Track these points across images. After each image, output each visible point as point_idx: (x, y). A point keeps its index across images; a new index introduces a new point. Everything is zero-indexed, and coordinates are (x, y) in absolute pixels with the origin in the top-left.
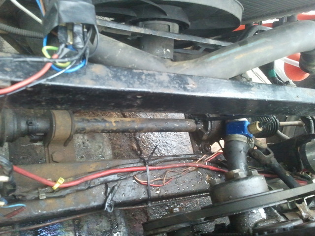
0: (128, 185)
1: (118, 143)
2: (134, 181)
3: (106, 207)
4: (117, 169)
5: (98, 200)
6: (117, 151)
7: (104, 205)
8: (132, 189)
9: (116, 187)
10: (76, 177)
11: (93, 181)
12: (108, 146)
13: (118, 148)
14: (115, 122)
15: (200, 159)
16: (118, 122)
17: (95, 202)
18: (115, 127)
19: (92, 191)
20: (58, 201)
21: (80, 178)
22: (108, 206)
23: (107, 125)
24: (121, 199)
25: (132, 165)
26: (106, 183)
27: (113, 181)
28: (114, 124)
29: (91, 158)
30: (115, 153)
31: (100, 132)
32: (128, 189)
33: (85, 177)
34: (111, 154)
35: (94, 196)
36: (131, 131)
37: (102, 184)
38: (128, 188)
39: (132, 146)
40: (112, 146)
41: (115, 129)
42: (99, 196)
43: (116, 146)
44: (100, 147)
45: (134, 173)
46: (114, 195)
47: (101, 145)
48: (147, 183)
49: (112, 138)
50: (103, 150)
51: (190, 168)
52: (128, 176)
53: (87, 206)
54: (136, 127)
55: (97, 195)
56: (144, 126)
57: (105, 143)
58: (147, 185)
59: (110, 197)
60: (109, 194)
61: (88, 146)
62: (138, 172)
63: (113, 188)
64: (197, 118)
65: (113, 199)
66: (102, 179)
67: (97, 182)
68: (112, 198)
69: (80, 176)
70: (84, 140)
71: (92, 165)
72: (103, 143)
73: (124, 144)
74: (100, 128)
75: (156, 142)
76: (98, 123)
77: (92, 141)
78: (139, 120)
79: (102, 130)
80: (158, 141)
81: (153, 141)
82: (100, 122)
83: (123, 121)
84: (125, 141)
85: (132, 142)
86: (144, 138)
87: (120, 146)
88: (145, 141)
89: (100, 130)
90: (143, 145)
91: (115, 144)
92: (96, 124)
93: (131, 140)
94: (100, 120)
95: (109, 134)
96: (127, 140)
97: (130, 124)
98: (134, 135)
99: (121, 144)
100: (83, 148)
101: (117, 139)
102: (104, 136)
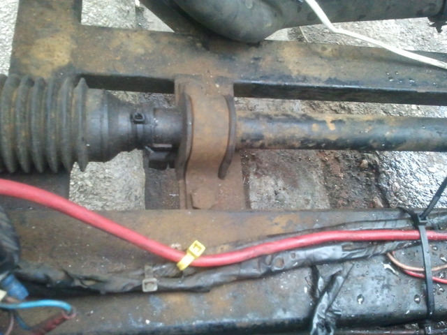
0: (373, 274)
1: (344, 194)
2: (388, 266)
3: (315, 326)
4: (340, 231)
5: (293, 308)
7: (307, 322)
8: (384, 287)
9: (340, 279)
10: (237, 245)
11: (280, 256)
14: (333, 122)
16: (341, 121)
17: (285, 310)
19: (278, 283)
20: (193, 299)
21: (246, 246)
22: (318, 325)
23: (315, 128)
24: (354, 310)
25: (380, 225)
26: (313, 266)
27: (331, 262)
28: (332, 127)
32: (371, 285)
33: (260, 245)
35: (284, 296)
36: (375, 145)
37: (302, 265)
38: (371, 282)
41: (333, 138)
42: (295, 297)
44: (307, 201)
45: (388, 246)
46: (335, 297)
47: (310, 198)
48: (424, 272)
49: (331, 186)
52: (371, 252)
53: (266, 319)
55: (291, 294)
57: (317, 194)
58: (424, 280)
59: (324, 302)
60: (322, 294)
61: (285, 198)
62: (397, 243)
63: (333, 279)
65: (334, 308)
66: (302, 254)
67: (289, 260)
68: (330, 306)
69: (247, 243)
70: (277, 189)
71: (277, 219)
72: (312, 195)
73: (355, 198)
74: (296, 135)
75: (424, 196)
76: (293, 124)
77: (293, 191)
78: (393, 120)
79: (303, 140)
80: (429, 193)
81: (417, 192)
82: (298, 121)
83: (352, 119)
84: (357, 192)
85: (373, 193)
86: (399, 187)
87: (348, 201)
88: (401, 193)
89: (298, 140)
90: (395, 200)
91: (337, 198)
92: (287, 125)
93: (370, 190)
94: (298, 117)
95: (325, 178)
96: (362, 190)
97: (371, 128)
98: (377, 180)
99: (350, 197)
100: (275, 203)
101: (342, 188)
102: (315, 181)
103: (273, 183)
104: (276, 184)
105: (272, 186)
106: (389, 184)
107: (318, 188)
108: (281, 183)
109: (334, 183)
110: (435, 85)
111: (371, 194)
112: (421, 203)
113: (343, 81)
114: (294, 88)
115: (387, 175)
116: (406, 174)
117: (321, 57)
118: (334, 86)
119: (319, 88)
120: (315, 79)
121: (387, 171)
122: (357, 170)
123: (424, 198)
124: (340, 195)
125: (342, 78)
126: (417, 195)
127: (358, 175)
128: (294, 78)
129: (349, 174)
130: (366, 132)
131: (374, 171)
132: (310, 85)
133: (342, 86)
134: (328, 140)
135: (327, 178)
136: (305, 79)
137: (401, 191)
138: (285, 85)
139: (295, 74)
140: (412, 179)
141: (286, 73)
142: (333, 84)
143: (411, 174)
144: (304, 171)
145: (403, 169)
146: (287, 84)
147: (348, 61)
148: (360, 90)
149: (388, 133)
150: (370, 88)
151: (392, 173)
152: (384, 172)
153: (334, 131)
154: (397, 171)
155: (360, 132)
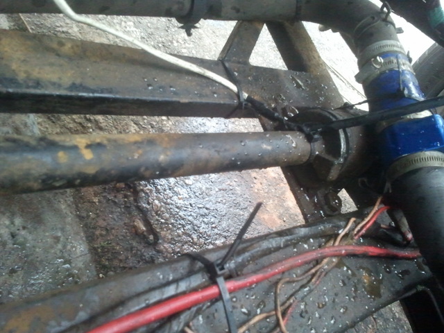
1: (101, 223)
6: (100, 243)
12: (77, 233)
13: (101, 235)
14: (88, 146)
15: (342, 232)
16: (99, 145)
18: (89, 163)
23: (62, 156)
25: (171, 291)
28: (88, 155)
29: (36, 269)
30: (95, 249)
31: (36, 185)
34: (87, 251)
36: (147, 174)
39: (135, 227)
40: (85, 232)
41: (91, 170)
43: (98, 232)
44: (57, 239)
47: (59, 234)
49: (84, 214)
50: (64, 247)
51: (325, 261)
54: (162, 158)
56: (185, 154)
57: (68, 227)
61: (26, 240)
64: (308, 126)
70: (13, 229)
72: (63, 230)
73: (114, 225)
74: (33, 172)
75: (185, 210)
76: (25, 154)
77: (36, 229)
78: (166, 139)
79: (44, 177)
80: (189, 206)
81: (177, 207)
82: (33, 149)
83: (115, 141)
84: (115, 217)
85: (133, 216)
86: (159, 205)
87: (107, 229)
88: (163, 211)
89: (36, 179)
90: (157, 220)
91: (93, 228)
92: (15, 158)
93: (130, 213)
94: (33, 143)
95: (77, 206)
96: (121, 214)
97: (140, 151)
98: (136, 200)
99: (108, 224)
100: (13, 249)
101: (98, 216)
102: (64, 211)
103: (7, 222)
104: (12, 223)
105: (7, 227)
106: (149, 204)
107: (69, 219)
108: (18, 221)
109: (88, 211)
110: (197, 94)
111: (131, 217)
112: (183, 219)
113: (92, 87)
114: (24, 97)
115: (146, 193)
116: (165, 190)
117: (58, 55)
118: (80, 94)
119: (60, 97)
120: (54, 84)
121: (145, 189)
122: (113, 191)
123: (185, 213)
124: (97, 224)
125: (90, 83)
126: (178, 211)
127: (115, 197)
128: (21, 82)
129: (105, 197)
130: (136, 157)
131: (132, 190)
132: (47, 92)
133: (91, 95)
134: (84, 174)
135: (80, 205)
136: (38, 84)
137: (162, 209)
138: (8, 93)
139: (21, 76)
140: (171, 195)
141: (8, 75)
142: (79, 91)
143: (170, 189)
144: (49, 201)
145: (161, 185)
146: (11, 90)
147: (95, 62)
148: (115, 100)
149: (162, 157)
150: (127, 97)
151: (151, 191)
152: (142, 190)
153: (92, 159)
154: (156, 187)
155: (128, 159)
